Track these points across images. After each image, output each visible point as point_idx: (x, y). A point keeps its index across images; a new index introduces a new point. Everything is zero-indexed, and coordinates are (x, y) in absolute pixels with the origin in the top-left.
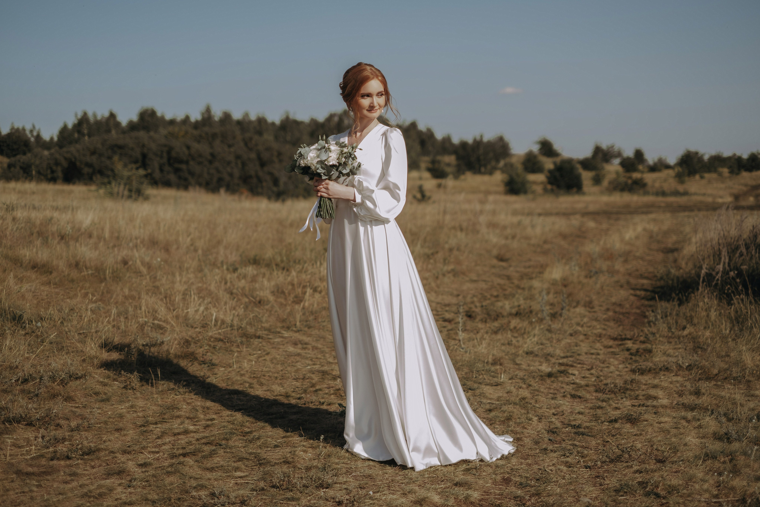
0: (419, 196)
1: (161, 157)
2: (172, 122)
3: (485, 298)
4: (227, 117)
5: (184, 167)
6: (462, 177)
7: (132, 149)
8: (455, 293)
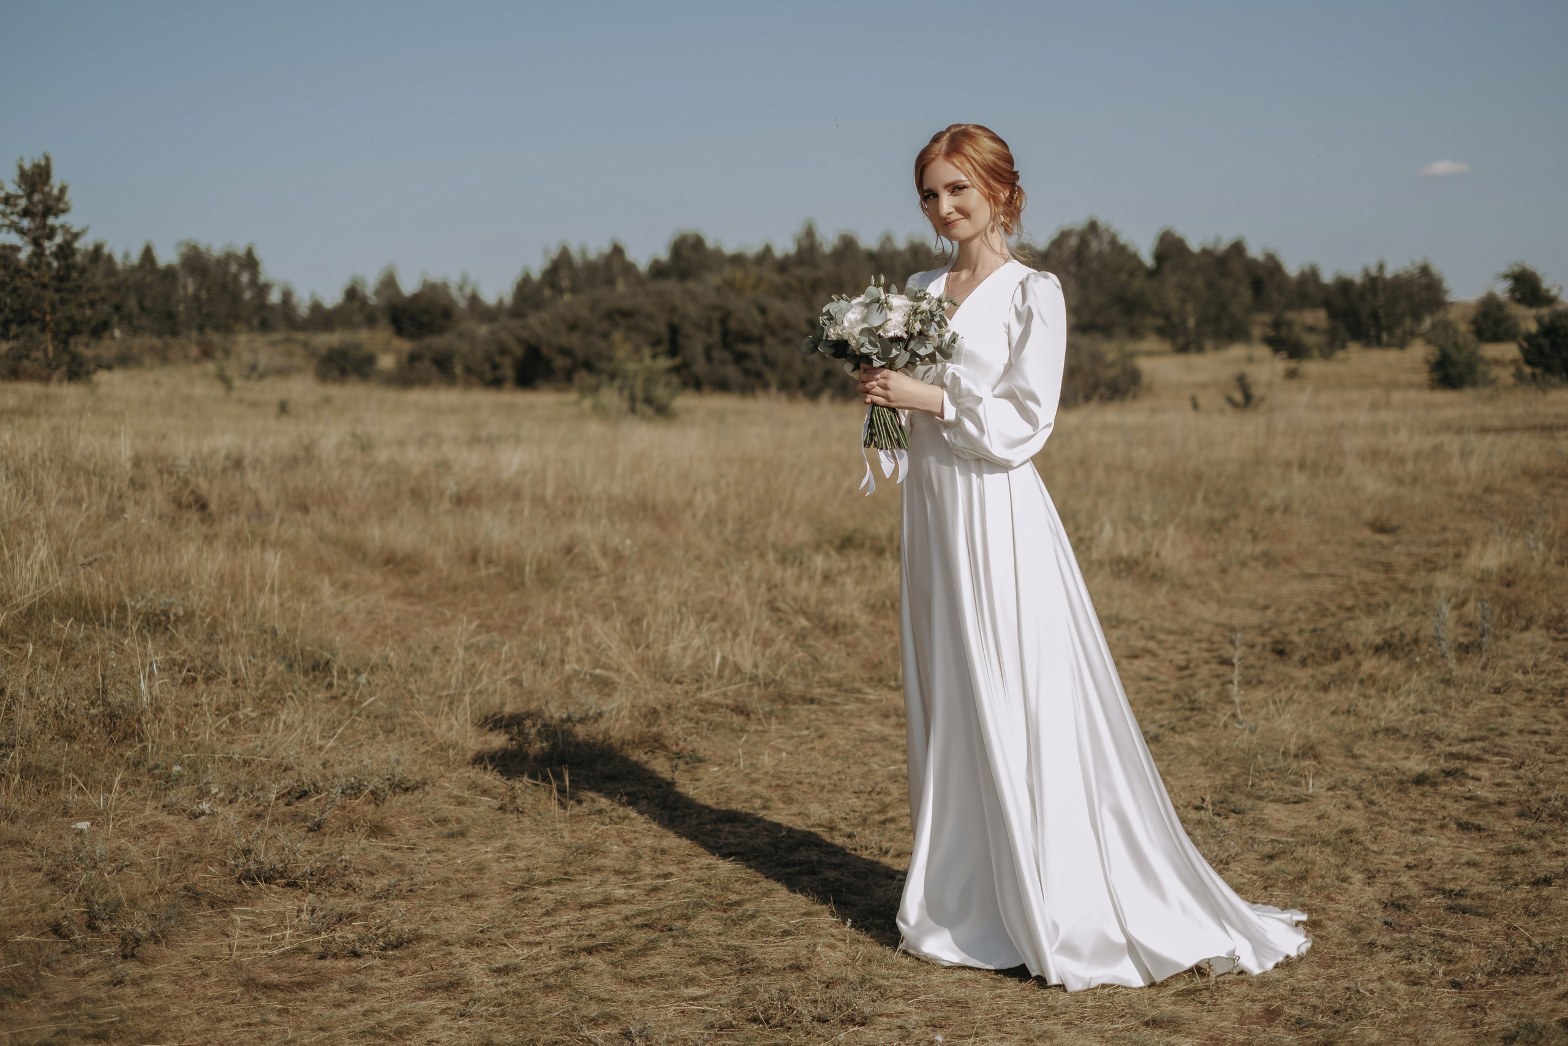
0: (1238, 396)
1: (709, 331)
2: (738, 260)
3: (1323, 612)
4: (848, 245)
5: (753, 349)
6: (1340, 354)
7: (650, 317)
8: (1261, 601)
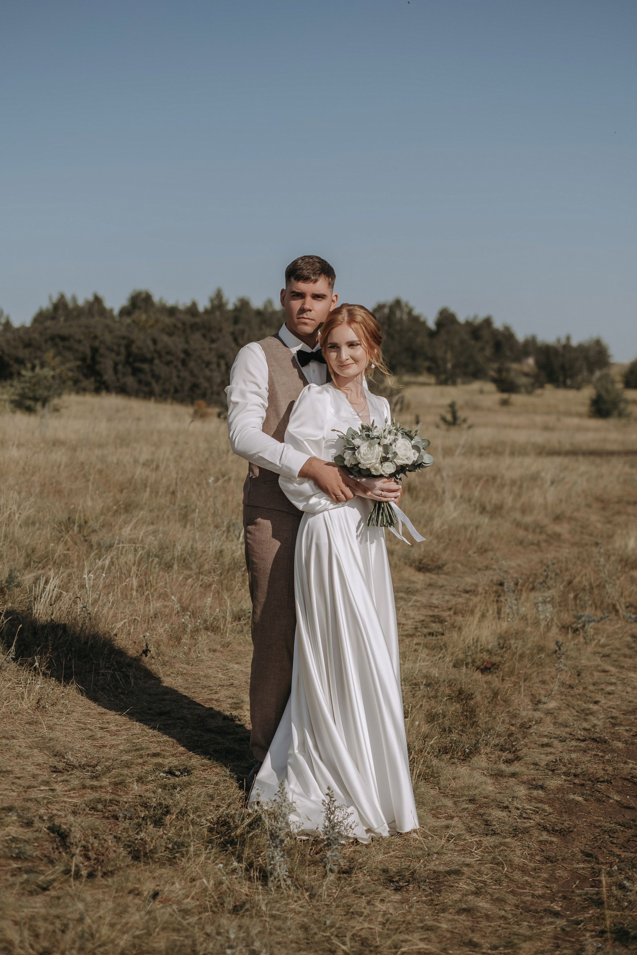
0: (449, 417)
1: (118, 354)
2: (172, 311)
4: (244, 304)
5: (146, 366)
6: (539, 391)
